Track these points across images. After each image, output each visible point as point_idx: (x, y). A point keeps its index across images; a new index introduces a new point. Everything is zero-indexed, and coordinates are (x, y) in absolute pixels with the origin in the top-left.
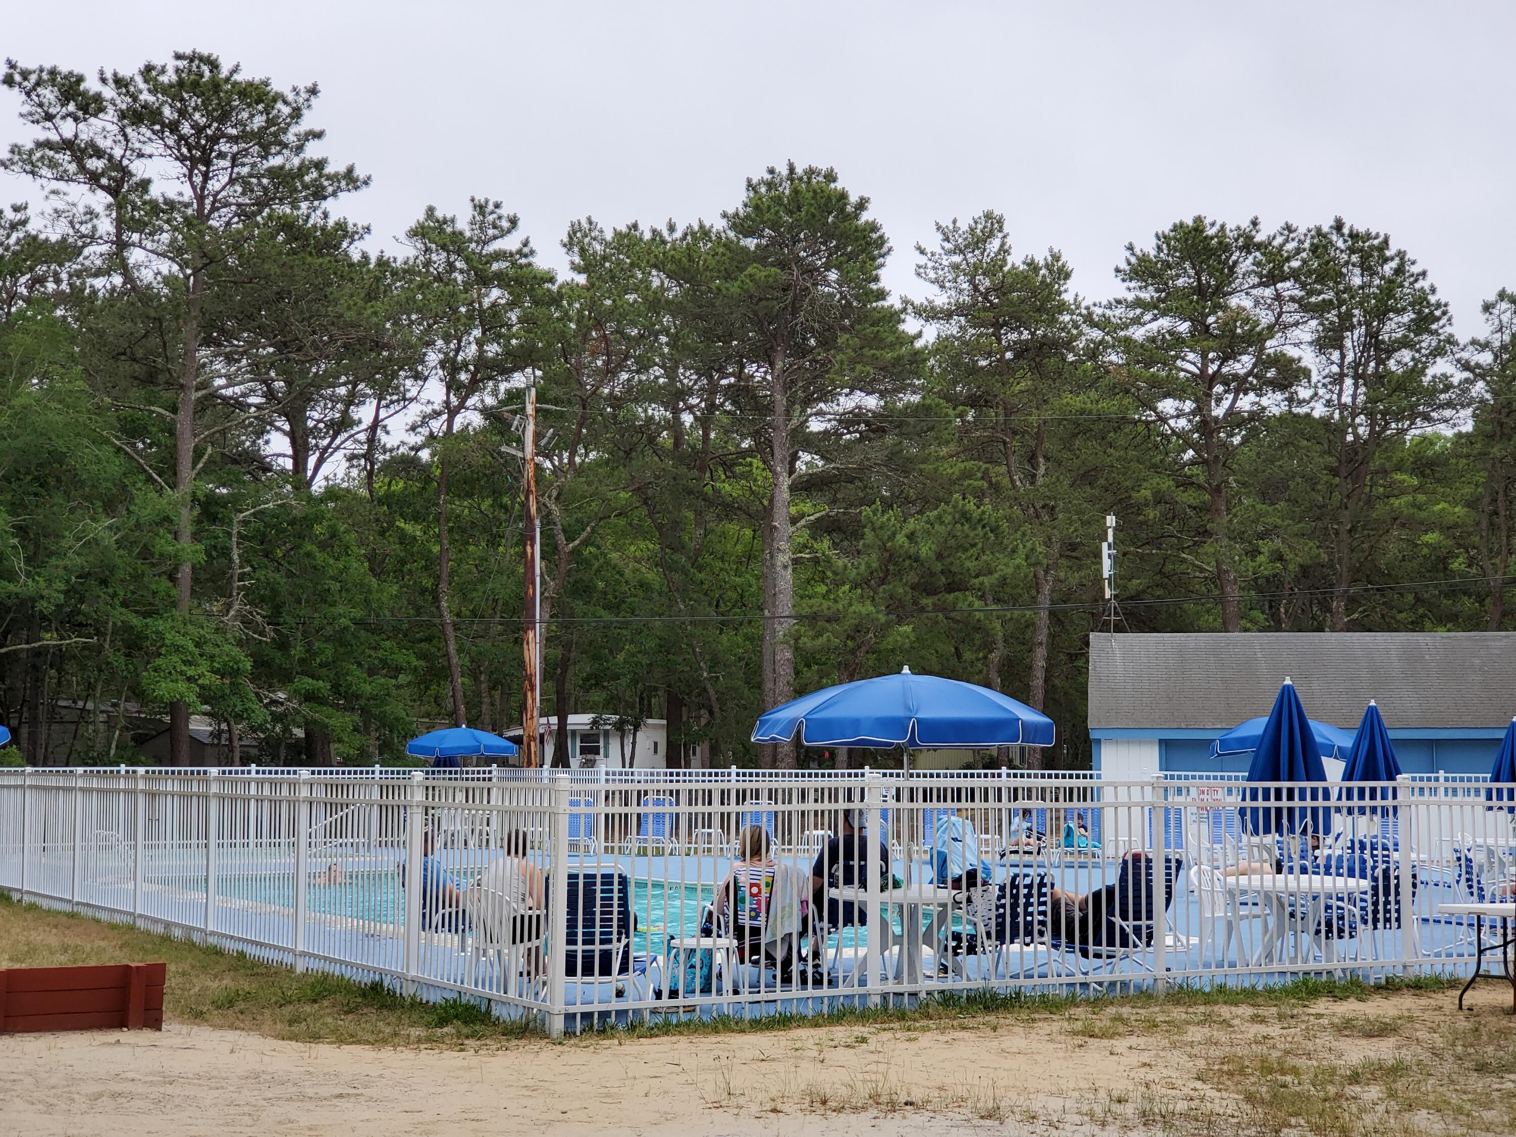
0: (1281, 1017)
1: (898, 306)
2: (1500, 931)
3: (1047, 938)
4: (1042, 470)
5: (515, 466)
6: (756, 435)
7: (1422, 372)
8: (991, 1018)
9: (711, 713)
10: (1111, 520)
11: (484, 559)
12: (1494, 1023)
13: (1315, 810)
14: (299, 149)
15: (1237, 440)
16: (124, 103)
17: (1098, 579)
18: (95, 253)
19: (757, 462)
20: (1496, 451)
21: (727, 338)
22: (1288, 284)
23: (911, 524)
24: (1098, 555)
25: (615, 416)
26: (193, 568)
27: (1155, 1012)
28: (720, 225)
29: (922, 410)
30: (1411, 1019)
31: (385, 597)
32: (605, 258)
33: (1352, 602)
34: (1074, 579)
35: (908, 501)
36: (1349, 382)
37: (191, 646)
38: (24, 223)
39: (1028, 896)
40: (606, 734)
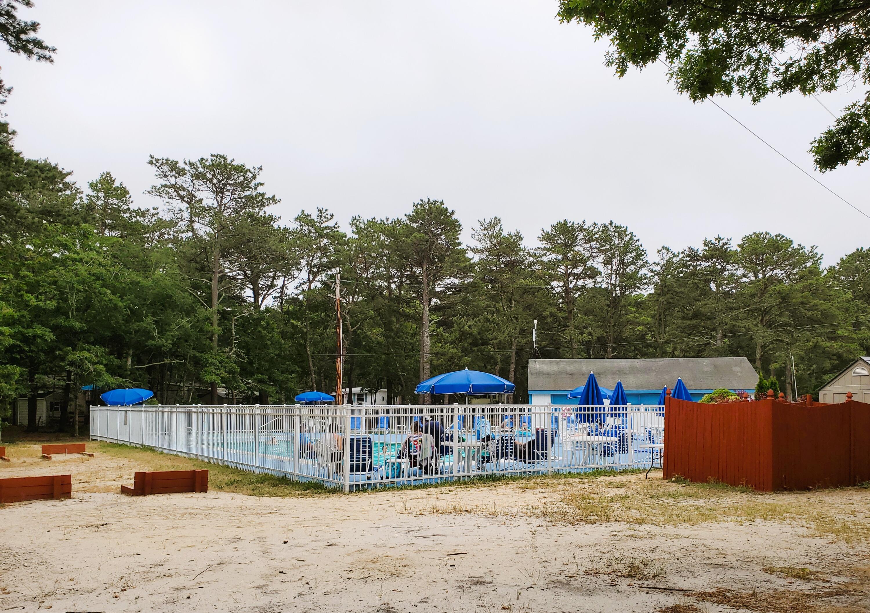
0: (589, 482)
1: (465, 248)
2: (659, 454)
3: (513, 457)
4: (513, 305)
5: (333, 302)
6: (417, 292)
7: (638, 273)
8: (494, 484)
9: (402, 386)
10: (536, 322)
11: (322, 334)
12: (657, 483)
13: (600, 414)
14: (256, 189)
15: (576, 296)
16: (193, 171)
17: (532, 342)
18: (183, 225)
19: (418, 302)
20: (661, 299)
21: (407, 258)
22: (594, 243)
23: (470, 323)
24: (532, 333)
25: (368, 284)
26: (218, 336)
27: (547, 481)
28: (404, 218)
29: (474, 284)
30: (630, 482)
31: (287, 346)
32: (364, 229)
33: (614, 349)
34: (524, 341)
35: (469, 315)
36: (614, 276)
37: (218, 363)
38: (157, 214)
39: (507, 443)
40: (366, 394)
